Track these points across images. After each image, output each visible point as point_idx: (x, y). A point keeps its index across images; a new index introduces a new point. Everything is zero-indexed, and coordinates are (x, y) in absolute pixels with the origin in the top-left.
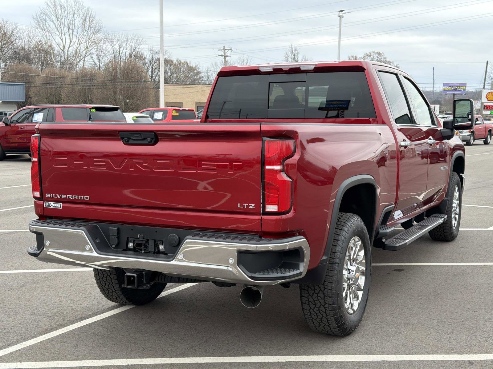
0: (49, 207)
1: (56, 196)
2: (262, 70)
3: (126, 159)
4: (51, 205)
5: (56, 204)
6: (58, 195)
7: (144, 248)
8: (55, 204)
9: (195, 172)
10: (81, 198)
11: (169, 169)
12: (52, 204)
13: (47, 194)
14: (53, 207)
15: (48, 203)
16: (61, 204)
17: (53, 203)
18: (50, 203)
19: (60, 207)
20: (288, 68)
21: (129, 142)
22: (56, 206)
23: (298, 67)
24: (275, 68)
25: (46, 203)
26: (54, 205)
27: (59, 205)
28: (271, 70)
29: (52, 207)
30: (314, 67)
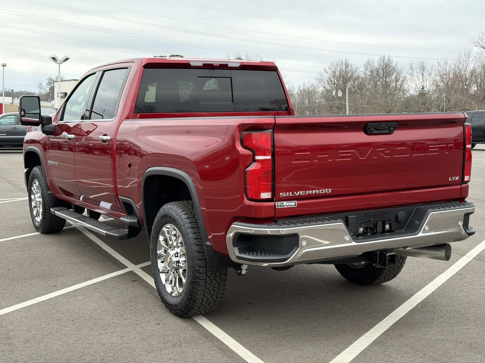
0: (282, 207)
1: (293, 193)
2: (192, 64)
3: (371, 148)
4: (284, 205)
5: (290, 202)
6: (295, 193)
7: (370, 230)
8: (288, 202)
9: (424, 154)
10: (322, 191)
11: (405, 154)
12: (285, 203)
13: (281, 193)
14: (287, 206)
15: (281, 203)
16: (295, 202)
17: (287, 203)
18: (283, 203)
19: (295, 205)
20: (218, 64)
21: (373, 133)
22: (290, 205)
23: (225, 63)
24: (205, 63)
25: (277, 203)
26: (287, 204)
27: (294, 204)
28: (201, 64)
29: (285, 207)
30: (240, 64)
